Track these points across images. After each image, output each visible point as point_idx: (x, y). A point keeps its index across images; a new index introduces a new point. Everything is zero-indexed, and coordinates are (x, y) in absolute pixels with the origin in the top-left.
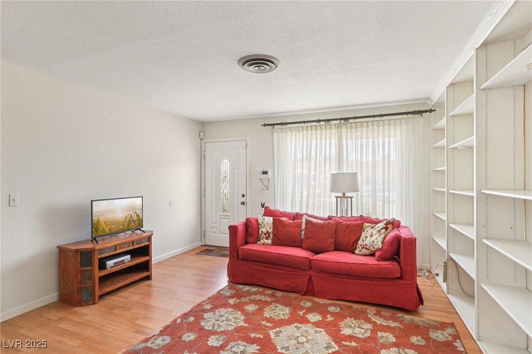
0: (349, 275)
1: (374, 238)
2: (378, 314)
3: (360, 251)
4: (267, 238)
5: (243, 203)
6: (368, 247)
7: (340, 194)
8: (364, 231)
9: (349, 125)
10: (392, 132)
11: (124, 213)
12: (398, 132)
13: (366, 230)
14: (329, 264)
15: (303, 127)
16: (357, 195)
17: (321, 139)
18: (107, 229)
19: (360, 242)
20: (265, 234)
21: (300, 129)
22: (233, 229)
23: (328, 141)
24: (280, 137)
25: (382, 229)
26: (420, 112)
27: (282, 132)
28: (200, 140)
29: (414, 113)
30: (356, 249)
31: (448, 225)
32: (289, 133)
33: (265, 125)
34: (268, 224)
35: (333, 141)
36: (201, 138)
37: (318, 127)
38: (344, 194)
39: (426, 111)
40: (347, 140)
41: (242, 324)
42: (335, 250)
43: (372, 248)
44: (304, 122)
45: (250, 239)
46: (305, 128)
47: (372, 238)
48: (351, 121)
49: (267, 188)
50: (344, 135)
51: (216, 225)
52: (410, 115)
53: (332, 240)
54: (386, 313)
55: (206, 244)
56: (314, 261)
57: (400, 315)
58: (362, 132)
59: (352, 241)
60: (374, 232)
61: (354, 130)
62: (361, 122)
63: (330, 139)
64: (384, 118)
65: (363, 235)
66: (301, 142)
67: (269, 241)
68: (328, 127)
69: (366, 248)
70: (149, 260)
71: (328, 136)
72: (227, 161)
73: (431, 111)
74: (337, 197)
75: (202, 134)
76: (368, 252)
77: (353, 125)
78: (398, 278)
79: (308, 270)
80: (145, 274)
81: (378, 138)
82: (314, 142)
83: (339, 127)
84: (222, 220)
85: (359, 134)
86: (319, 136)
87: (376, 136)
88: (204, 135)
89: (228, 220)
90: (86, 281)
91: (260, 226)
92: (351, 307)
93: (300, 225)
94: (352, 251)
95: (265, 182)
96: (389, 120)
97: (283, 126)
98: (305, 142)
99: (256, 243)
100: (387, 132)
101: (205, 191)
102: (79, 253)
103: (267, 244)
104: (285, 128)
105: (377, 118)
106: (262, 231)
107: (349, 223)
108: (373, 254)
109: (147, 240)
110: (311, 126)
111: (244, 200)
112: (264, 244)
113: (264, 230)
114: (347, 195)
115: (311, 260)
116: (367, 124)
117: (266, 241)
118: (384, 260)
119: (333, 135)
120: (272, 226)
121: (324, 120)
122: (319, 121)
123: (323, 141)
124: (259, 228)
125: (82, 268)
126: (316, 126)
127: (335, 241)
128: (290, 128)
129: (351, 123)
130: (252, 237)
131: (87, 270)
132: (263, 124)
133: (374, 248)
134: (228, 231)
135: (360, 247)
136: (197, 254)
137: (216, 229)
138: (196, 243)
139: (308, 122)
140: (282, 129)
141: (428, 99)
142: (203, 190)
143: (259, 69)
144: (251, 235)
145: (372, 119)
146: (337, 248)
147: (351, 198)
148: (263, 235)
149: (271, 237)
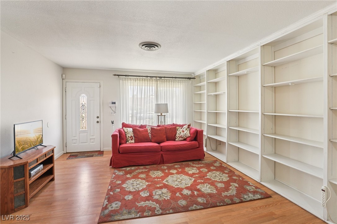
0: (180, 150)
1: (185, 132)
2: (193, 164)
3: (179, 139)
4: (132, 140)
5: (98, 122)
6: (183, 137)
7: (160, 114)
8: (178, 130)
9: (161, 80)
10: (179, 85)
11: (36, 134)
12: (182, 86)
13: (179, 130)
14: (171, 146)
15: (137, 79)
16: (167, 114)
17: (147, 86)
18: (20, 148)
19: (177, 135)
20: (130, 138)
21: (136, 79)
22: (114, 137)
23: (151, 87)
24: (124, 83)
25: (187, 128)
26: (190, 78)
27: (125, 80)
28: (62, 79)
29: (188, 78)
30: (176, 138)
31: (207, 124)
32: (129, 81)
33: (115, 75)
34: (130, 132)
35: (153, 87)
36: (63, 78)
37: (146, 79)
38: (161, 114)
39: (192, 78)
40: (160, 87)
41: (147, 183)
42: (167, 140)
43: (185, 137)
44: (139, 76)
45: (123, 141)
46: (139, 79)
47: (184, 132)
48: (163, 78)
49: (115, 112)
50: (159, 85)
51: (76, 138)
52: (187, 79)
53: (165, 136)
54: (197, 162)
55: (67, 152)
56: (163, 147)
57: (200, 162)
58: (167, 84)
59: (174, 135)
60: (184, 130)
61: (163, 83)
62: (167, 80)
63: (152, 86)
64: (177, 79)
65: (178, 132)
66: (136, 87)
67: (133, 141)
68: (151, 80)
69: (182, 137)
70: (53, 166)
71: (151, 85)
72: (85, 95)
73: (194, 78)
74: (158, 116)
75: (64, 76)
76: (182, 139)
77: (163, 80)
78: (198, 147)
79: (160, 152)
80: (51, 177)
81: (174, 88)
82: (143, 87)
83: (157, 81)
84: (81, 134)
85: (166, 85)
86: (146, 84)
87: (173, 87)
88: (65, 76)
89: (86, 134)
90: (19, 191)
91: (126, 134)
92: (182, 164)
93: (147, 131)
94: (174, 140)
95: (114, 109)
96: (179, 80)
97: (127, 77)
98: (139, 87)
99: (126, 143)
100: (177, 85)
101: (66, 115)
102: (13, 168)
103: (132, 143)
104: (127, 78)
105: (174, 79)
106: (128, 136)
107: (170, 127)
108: (185, 140)
109: (52, 152)
110: (142, 79)
111: (98, 120)
112: (131, 143)
113: (130, 136)
114: (163, 114)
115: (161, 146)
116: (169, 81)
117: (131, 141)
118: (192, 141)
119: (153, 85)
120: (132, 132)
121: (150, 77)
122: (147, 77)
123: (149, 87)
124: (126, 135)
125: (15, 181)
126: (145, 79)
127: (166, 137)
128: (131, 78)
129: (162, 79)
130: (124, 140)
131: (19, 181)
132: (114, 74)
133: (186, 136)
134: (111, 138)
135: (178, 138)
136: (67, 159)
137: (75, 141)
138: (61, 152)
139: (142, 76)
140: (125, 78)
141: (193, 73)
142: (64, 115)
143: (150, 49)
144: (123, 139)
145: (172, 79)
146: (168, 140)
147: (165, 116)
148: (129, 138)
149: (134, 138)
